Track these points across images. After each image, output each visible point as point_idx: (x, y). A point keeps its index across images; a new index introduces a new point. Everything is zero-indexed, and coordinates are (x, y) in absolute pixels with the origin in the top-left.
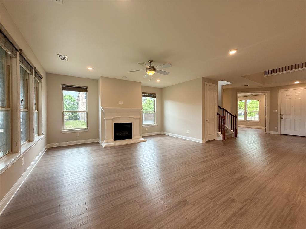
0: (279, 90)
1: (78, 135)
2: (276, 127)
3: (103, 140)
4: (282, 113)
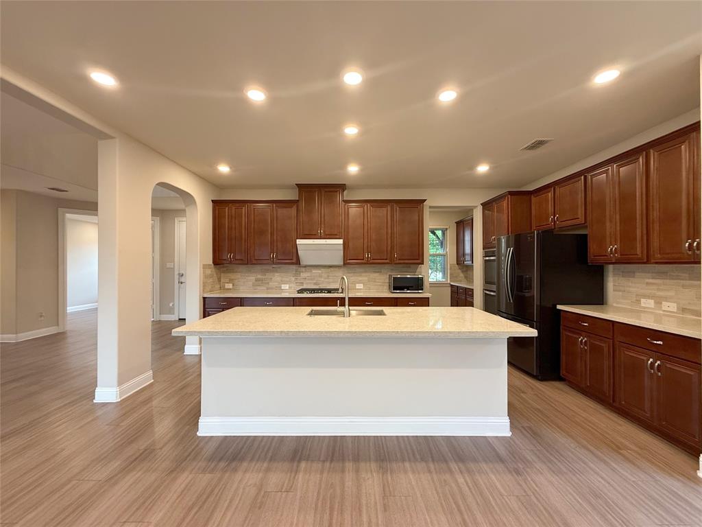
2: (171, 304)
4: (181, 272)
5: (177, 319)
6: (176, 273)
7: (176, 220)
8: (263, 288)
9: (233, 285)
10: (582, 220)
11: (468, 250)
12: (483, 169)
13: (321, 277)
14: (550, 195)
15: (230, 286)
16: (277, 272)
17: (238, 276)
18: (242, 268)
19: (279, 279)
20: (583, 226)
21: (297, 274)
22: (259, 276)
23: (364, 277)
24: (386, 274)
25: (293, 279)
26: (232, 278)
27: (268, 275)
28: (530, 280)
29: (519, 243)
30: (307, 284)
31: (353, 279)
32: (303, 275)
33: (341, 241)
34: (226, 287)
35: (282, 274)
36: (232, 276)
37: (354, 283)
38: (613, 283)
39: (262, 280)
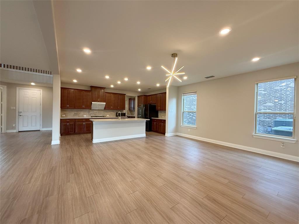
0: (17, 87)
2: (14, 125)
4: (20, 111)
5: (18, 131)
6: (17, 111)
7: (17, 88)
8: (77, 116)
9: (66, 115)
10: (155, 103)
11: (132, 106)
12: (139, 90)
13: (96, 113)
14: (151, 97)
15: (65, 116)
16: (82, 111)
17: (68, 112)
18: (69, 110)
19: (83, 113)
20: (155, 104)
21: (89, 112)
22: (76, 113)
23: (109, 113)
24: (115, 112)
25: (87, 113)
26: (66, 113)
27: (79, 112)
28: (147, 114)
29: (146, 106)
30: (92, 115)
31: (106, 113)
32: (91, 112)
33: (105, 103)
34: (63, 116)
35: (84, 112)
36: (66, 112)
37: (106, 115)
38: (159, 114)
39: (77, 114)
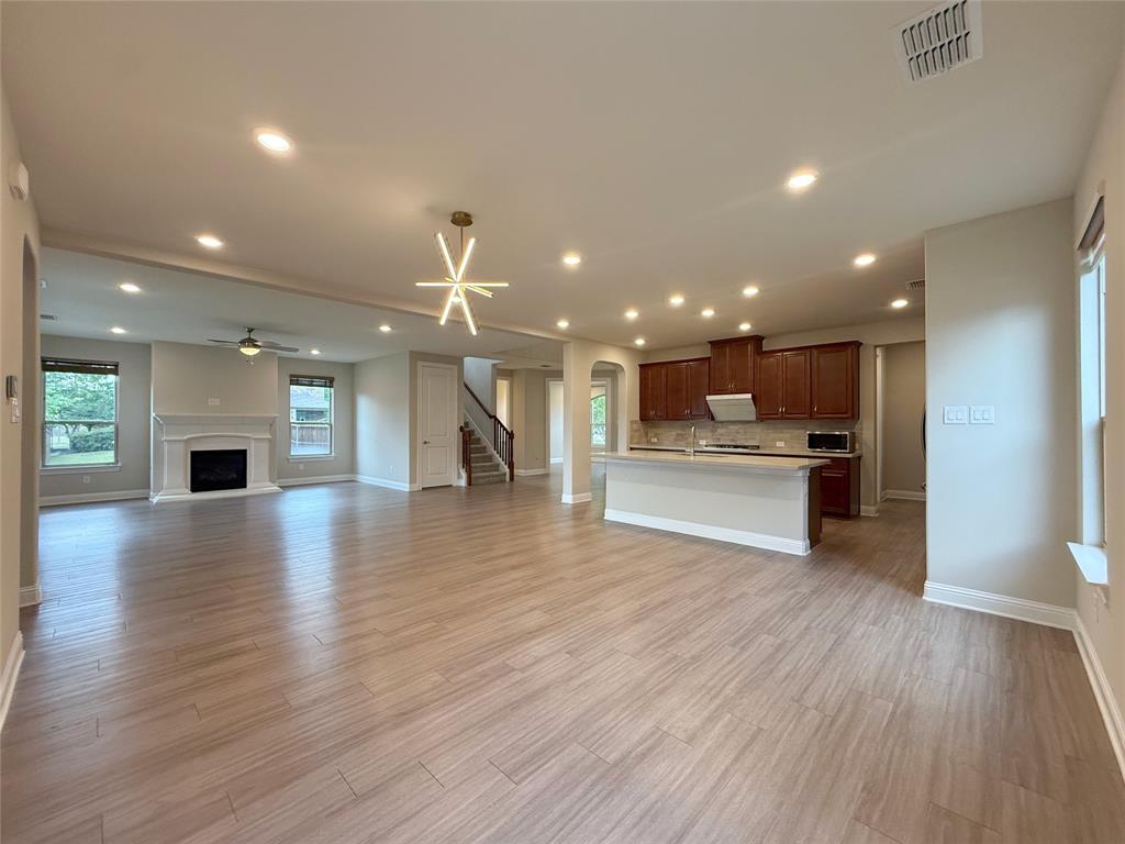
1: (87, 480)
3: (157, 490)
9: (657, 439)
17: (661, 431)
21: (713, 429)
22: (681, 431)
25: (710, 434)
27: (686, 430)
31: (770, 435)
32: (719, 431)
33: (749, 396)
34: (651, 441)
36: (656, 431)
37: (773, 441)
39: (681, 435)
